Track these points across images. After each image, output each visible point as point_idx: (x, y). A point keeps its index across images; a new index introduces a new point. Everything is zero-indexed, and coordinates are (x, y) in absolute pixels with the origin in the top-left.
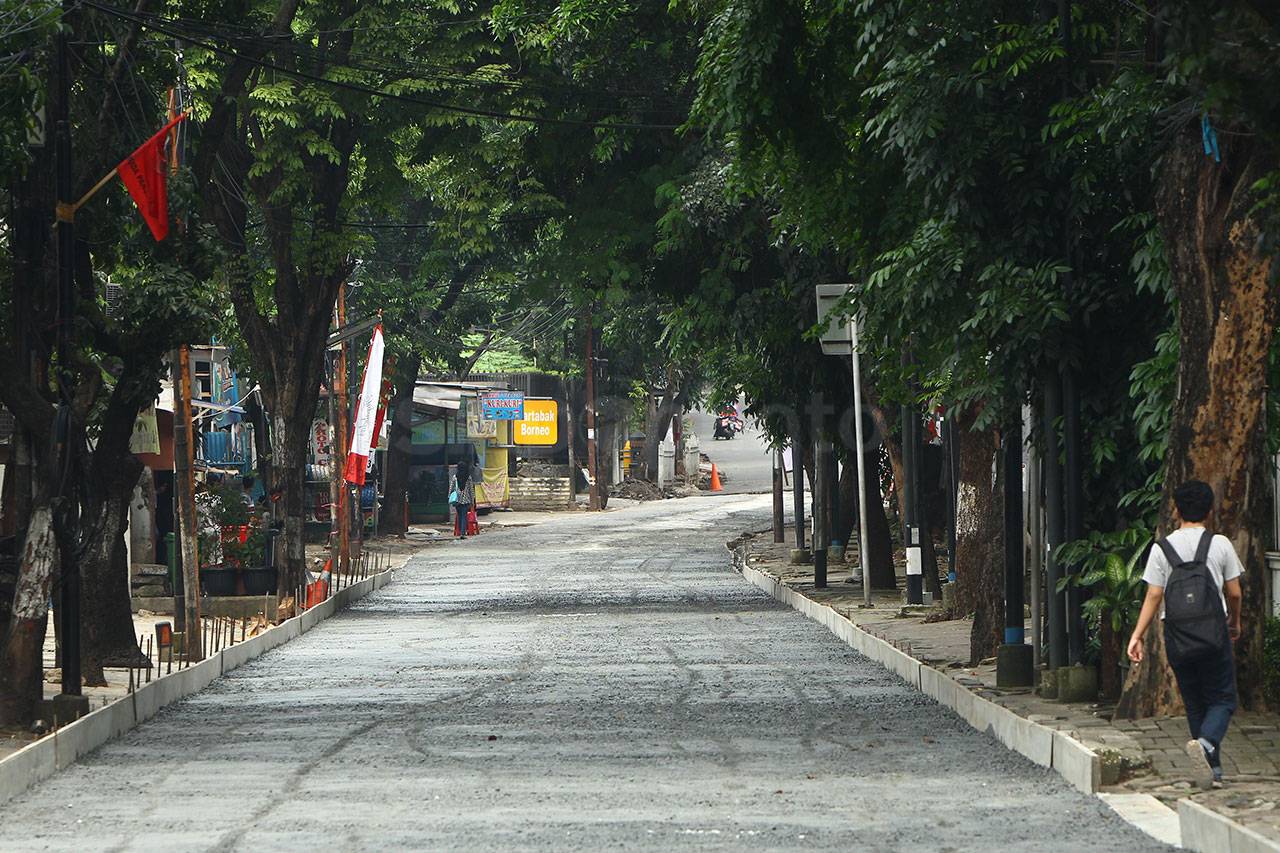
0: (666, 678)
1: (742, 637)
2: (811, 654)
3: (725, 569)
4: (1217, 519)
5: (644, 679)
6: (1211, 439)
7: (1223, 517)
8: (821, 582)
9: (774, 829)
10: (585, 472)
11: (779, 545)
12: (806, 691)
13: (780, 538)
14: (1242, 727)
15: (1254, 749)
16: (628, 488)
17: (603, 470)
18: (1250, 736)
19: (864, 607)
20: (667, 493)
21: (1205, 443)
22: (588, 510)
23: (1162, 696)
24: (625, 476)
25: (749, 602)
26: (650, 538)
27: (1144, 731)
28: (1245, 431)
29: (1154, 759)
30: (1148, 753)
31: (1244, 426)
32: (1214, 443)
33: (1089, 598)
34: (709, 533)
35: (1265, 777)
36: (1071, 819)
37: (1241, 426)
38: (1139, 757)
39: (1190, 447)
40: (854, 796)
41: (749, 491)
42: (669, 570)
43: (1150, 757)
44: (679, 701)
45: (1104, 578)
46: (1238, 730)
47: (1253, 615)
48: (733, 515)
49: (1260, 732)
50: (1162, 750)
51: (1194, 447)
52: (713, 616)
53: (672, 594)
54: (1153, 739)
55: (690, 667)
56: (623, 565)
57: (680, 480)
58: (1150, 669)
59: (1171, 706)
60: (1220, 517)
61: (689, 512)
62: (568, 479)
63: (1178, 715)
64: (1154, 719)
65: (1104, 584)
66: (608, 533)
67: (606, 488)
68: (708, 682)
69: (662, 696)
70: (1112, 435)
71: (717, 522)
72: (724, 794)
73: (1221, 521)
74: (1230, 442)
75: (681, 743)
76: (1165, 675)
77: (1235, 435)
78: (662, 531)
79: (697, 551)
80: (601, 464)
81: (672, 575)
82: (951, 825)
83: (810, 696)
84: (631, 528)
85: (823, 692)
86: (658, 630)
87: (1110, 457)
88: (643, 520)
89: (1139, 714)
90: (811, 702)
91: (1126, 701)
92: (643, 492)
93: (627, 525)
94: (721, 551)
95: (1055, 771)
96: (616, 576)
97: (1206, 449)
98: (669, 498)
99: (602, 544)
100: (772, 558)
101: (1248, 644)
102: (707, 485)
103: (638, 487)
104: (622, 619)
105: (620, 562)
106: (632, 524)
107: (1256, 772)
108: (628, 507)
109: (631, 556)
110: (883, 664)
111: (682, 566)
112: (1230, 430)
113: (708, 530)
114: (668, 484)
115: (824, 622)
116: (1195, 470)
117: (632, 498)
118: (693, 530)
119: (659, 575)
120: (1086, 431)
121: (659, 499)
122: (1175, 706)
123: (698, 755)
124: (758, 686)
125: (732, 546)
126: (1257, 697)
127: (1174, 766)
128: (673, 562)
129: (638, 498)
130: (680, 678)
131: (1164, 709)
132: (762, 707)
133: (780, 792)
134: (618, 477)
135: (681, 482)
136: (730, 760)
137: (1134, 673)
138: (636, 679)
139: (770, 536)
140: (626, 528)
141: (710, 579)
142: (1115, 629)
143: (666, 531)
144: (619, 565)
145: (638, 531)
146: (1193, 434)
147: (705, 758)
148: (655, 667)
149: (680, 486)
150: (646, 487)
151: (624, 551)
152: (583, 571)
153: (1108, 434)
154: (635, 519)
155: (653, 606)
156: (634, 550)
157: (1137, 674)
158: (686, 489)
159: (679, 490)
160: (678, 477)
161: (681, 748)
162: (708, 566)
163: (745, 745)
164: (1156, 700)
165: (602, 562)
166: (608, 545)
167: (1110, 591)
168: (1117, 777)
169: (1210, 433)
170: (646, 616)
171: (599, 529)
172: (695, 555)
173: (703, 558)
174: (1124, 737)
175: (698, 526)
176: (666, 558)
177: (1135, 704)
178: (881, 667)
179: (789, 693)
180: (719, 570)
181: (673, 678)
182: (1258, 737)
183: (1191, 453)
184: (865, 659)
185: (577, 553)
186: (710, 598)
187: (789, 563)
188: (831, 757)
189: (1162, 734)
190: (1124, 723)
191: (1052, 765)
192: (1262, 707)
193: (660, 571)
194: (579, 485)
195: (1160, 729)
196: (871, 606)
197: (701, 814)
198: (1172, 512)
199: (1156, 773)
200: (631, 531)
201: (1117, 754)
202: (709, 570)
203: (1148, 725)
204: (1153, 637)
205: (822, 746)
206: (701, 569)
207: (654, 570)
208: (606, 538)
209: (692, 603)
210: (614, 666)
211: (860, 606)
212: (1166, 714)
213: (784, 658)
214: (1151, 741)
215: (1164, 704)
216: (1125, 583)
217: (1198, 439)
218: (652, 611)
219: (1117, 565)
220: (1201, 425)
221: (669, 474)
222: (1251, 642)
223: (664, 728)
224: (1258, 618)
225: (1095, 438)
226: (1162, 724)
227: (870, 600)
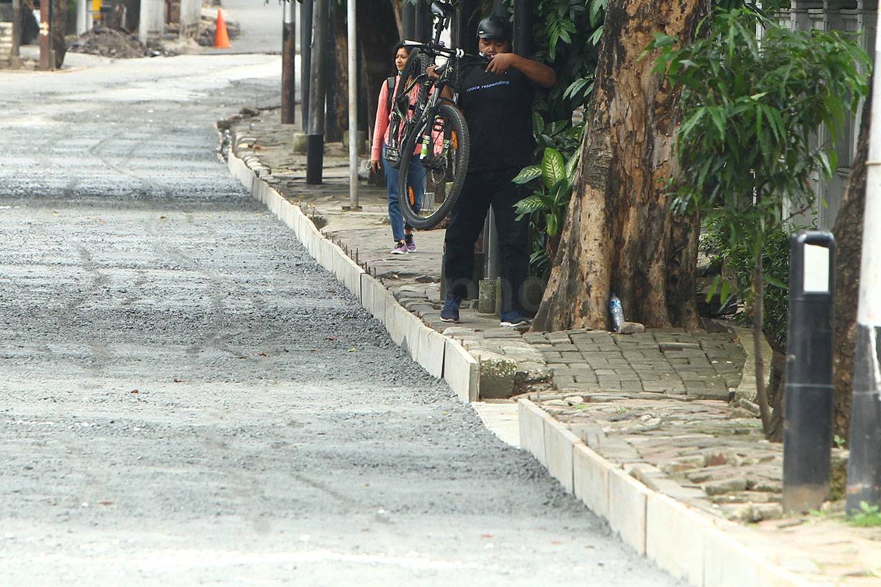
0: (65, 281)
1: (183, 240)
2: (258, 261)
3: (207, 157)
4: (649, 114)
5: (37, 282)
6: (645, 24)
7: (656, 111)
8: (315, 175)
9: (112, 422)
10: (37, 14)
11: (286, 127)
12: (227, 302)
13: (289, 118)
14: (661, 343)
15: (666, 366)
16: (96, 40)
17: (59, 15)
18: (666, 352)
19: (348, 209)
20: (151, 49)
21: (639, 28)
22: (36, 68)
23: (581, 307)
24: (95, 23)
25: (218, 199)
26: (114, 112)
27: (554, 344)
28: (684, 17)
29: (556, 373)
30: (551, 366)
31: (683, 11)
32: (649, 29)
33: (523, 197)
34: (197, 108)
35: (669, 396)
36: (430, 424)
37: (680, 10)
38: (539, 370)
39: (623, 31)
40: (217, 398)
41: (268, 50)
42: (130, 155)
43: (552, 371)
44: (71, 306)
45: (541, 176)
46: (656, 346)
47: (687, 220)
48: (237, 84)
49: (680, 349)
50: (567, 364)
51: (627, 32)
52: (159, 215)
53: (122, 186)
54: (560, 352)
55: (101, 271)
56: (70, 147)
57: (173, 32)
58: (570, 277)
59: (589, 318)
60: (653, 111)
61: (176, 77)
62: (10, 25)
63: (596, 328)
64: (570, 332)
65: (539, 184)
66: (57, 102)
67: (62, 39)
68: (115, 287)
69: (52, 300)
70: (572, 16)
71: (212, 93)
72: (76, 392)
73: (654, 116)
74: (667, 28)
75: (50, 346)
76: (585, 284)
77: (673, 21)
78: (132, 103)
79: (174, 131)
80: (57, 6)
81: (133, 162)
82: (301, 425)
83: (228, 306)
84: (91, 96)
85: (247, 303)
86: (81, 229)
87: (566, 38)
88: (109, 86)
89: (555, 326)
90: (226, 312)
91: (545, 312)
92: (118, 47)
93: (87, 92)
94: (208, 133)
95: (445, 383)
96: (57, 160)
97: (640, 35)
98: (154, 56)
99: (47, 117)
100: (273, 143)
101: (680, 253)
102: (210, 39)
103: (110, 39)
104: (43, 215)
105: (67, 142)
106: (94, 92)
107: (661, 390)
108: (94, 66)
109: (81, 135)
110: (335, 276)
111: (150, 151)
112: (667, 15)
113: (196, 103)
114: (154, 36)
115: (291, 226)
116: (627, 59)
117: (102, 53)
118: (177, 102)
119: (115, 162)
120: (540, 8)
121: (139, 57)
122: (594, 319)
123: (64, 357)
124: (173, 293)
125: (224, 126)
126: (689, 312)
127: (575, 381)
128: (139, 144)
129: (110, 55)
130: (82, 282)
131: (582, 321)
132: (167, 314)
133: (137, 392)
134: (85, 22)
135: (174, 34)
136: (97, 364)
137: (555, 281)
138: (28, 281)
139: (277, 115)
140: (83, 97)
141: (183, 169)
142: (550, 234)
143: (139, 103)
144: (64, 147)
145: (100, 102)
146: (626, 18)
147: (71, 361)
148: (57, 269)
149: (172, 39)
150: (122, 39)
151: (75, 128)
152: (13, 152)
153: (567, 15)
154: (99, 84)
155: (88, 201)
156: (90, 126)
157: (557, 283)
158: (181, 43)
159: (170, 46)
160: (172, 26)
161: (49, 350)
162: (184, 151)
163: (123, 350)
164: (574, 312)
165: (42, 142)
166: (55, 119)
167: (547, 189)
168: (511, 390)
169: (645, 17)
170: (73, 212)
171: (46, 97)
172: (171, 137)
173: (180, 140)
174: (530, 349)
175: (183, 96)
176: (131, 138)
177: (552, 315)
178: (333, 278)
179: (206, 302)
180: (199, 157)
181: (73, 281)
182: (675, 354)
183: (624, 39)
184: (319, 269)
185: (11, 128)
186: (168, 194)
187: (291, 151)
188: (215, 364)
189: (572, 347)
190: (538, 336)
191: (443, 376)
192: (694, 324)
193: (118, 156)
194: (26, 33)
195: (572, 343)
196: (359, 208)
197: (41, 408)
198: (600, 104)
199: (555, 388)
200: (90, 101)
201: (512, 366)
202: (187, 157)
203: (560, 337)
204: (574, 242)
205: (209, 353)
206: (173, 156)
207: (110, 155)
208: (53, 109)
209: (144, 198)
210: (9, 267)
211: (343, 208)
212: (583, 327)
213: (222, 265)
214: (558, 354)
215: (581, 316)
216: (564, 182)
217: (632, 24)
218: (84, 205)
219: (555, 161)
220: (635, 9)
221: (156, 24)
222: (684, 251)
223: (38, 332)
224: (692, 225)
225: (551, 16)
226: (575, 338)
227: (357, 201)
